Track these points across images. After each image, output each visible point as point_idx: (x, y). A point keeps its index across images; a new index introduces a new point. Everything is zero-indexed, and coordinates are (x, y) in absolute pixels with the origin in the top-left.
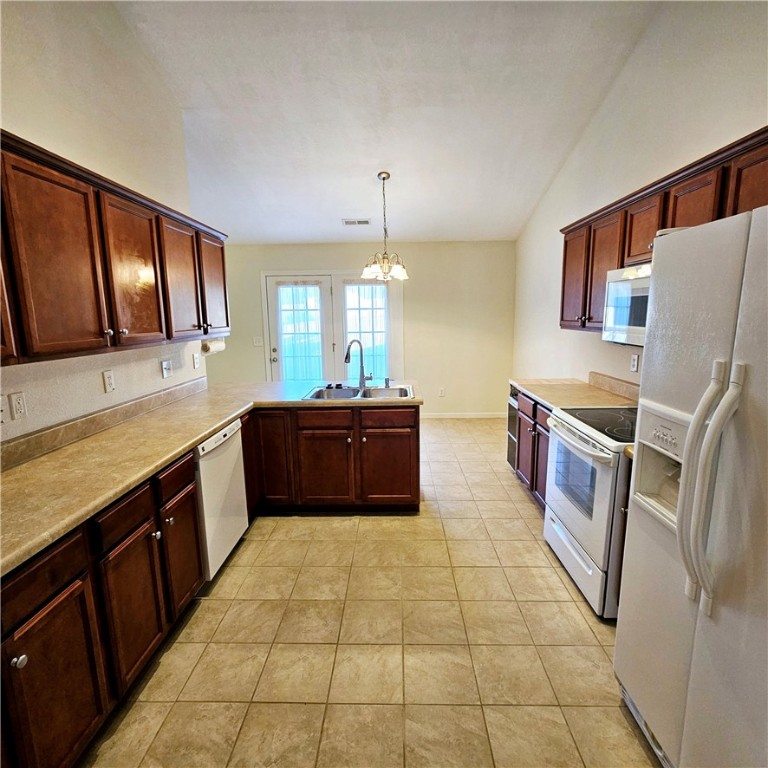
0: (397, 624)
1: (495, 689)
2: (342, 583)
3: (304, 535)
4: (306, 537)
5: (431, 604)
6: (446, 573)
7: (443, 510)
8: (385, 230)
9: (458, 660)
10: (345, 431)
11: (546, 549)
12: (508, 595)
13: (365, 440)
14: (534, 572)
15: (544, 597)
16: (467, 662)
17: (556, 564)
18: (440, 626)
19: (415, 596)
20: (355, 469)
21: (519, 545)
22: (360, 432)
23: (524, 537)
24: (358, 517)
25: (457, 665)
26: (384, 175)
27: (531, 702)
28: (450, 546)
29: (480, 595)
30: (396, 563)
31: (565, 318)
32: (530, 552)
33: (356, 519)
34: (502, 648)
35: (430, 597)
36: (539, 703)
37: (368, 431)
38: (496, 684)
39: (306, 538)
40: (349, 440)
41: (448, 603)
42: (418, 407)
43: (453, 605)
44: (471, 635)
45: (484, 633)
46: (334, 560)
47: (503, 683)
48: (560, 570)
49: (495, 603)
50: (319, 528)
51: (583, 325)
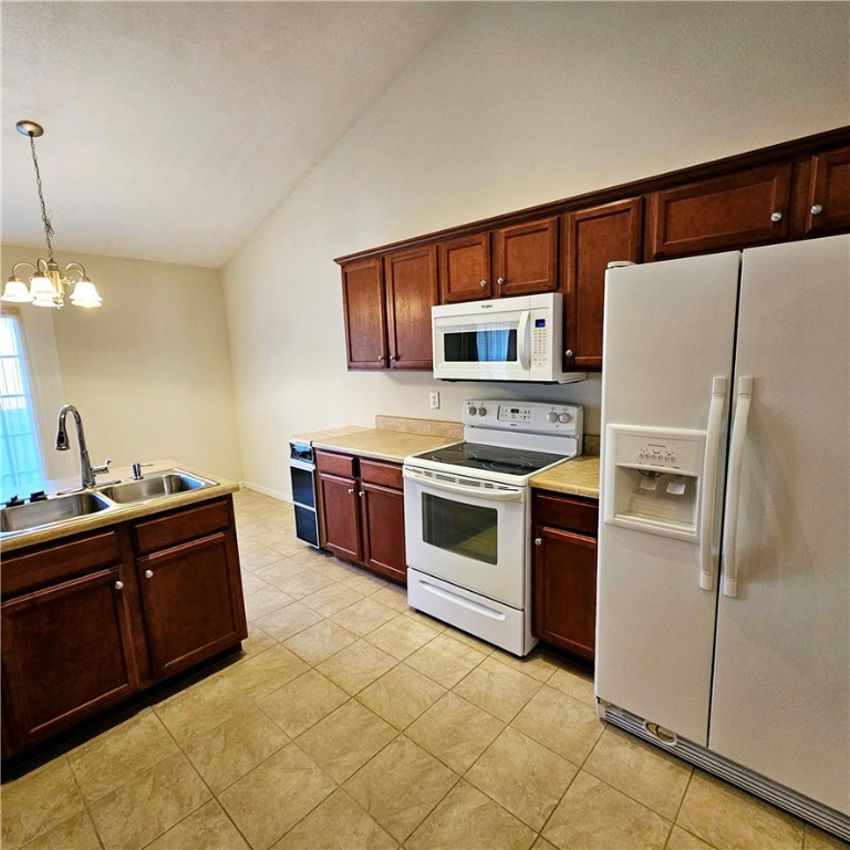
0: (367, 826)
1: (530, 804)
2: (224, 835)
3: (58, 809)
4: (67, 810)
5: (379, 762)
6: (354, 709)
7: (272, 631)
8: (45, 220)
9: (471, 806)
10: (106, 572)
11: (418, 617)
12: (437, 690)
13: (149, 573)
14: (434, 648)
15: (465, 669)
16: (480, 799)
17: (441, 628)
18: (414, 782)
19: (349, 767)
20: (133, 631)
21: (391, 627)
22: (136, 563)
23: (388, 616)
24: (149, 709)
25: (476, 812)
26: (29, 128)
27: (564, 787)
28: (325, 671)
29: (414, 710)
30: (280, 740)
31: (354, 358)
32: (407, 629)
33: (148, 718)
34: (489, 752)
35: (369, 754)
36: (569, 781)
37: (151, 557)
38: (525, 798)
39: (69, 811)
40: (120, 584)
41: (395, 745)
42: (231, 495)
43: (402, 744)
44: (452, 763)
45: (460, 750)
46: (172, 808)
47: (527, 790)
48: (449, 632)
49: (436, 708)
50: (80, 775)
51: (388, 365)
